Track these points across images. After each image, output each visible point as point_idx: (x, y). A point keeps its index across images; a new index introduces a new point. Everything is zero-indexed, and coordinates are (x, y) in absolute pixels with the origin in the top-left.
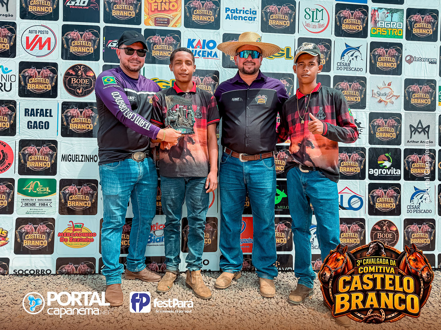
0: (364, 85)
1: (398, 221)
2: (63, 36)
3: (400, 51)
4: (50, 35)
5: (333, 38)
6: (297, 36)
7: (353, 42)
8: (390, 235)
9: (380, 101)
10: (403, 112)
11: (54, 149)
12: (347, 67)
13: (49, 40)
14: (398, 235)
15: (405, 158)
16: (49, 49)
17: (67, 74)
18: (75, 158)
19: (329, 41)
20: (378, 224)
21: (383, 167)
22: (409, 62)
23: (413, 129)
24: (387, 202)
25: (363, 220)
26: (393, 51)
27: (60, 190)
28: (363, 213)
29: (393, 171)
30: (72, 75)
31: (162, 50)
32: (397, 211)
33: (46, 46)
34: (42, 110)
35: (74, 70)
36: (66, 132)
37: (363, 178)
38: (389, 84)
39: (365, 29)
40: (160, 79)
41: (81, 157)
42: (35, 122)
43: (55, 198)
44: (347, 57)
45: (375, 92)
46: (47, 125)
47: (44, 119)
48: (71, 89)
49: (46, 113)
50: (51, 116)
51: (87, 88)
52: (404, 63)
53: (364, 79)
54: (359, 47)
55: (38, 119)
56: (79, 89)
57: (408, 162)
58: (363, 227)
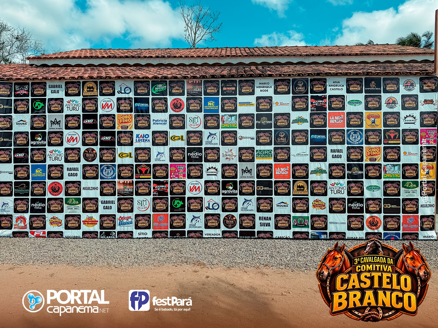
0: (219, 151)
1: (236, 215)
2: (82, 136)
3: (236, 134)
4: (77, 136)
5: (203, 130)
6: (186, 130)
7: (213, 131)
8: (232, 222)
9: (227, 158)
10: (238, 163)
11: (80, 185)
12: (210, 143)
13: (77, 138)
14: (236, 221)
15: (239, 185)
16: (77, 142)
17: (85, 152)
18: (88, 189)
19: (201, 131)
20: (226, 216)
21: (229, 189)
22: (241, 139)
23: (243, 171)
24: (231, 206)
25: (219, 214)
26: (232, 134)
27: (83, 202)
28: (219, 211)
29: (234, 191)
30: (86, 152)
31: (125, 140)
32: (236, 210)
33: (76, 140)
34: (74, 168)
35: (87, 151)
36: (85, 177)
37: (219, 195)
38: (231, 150)
39: (219, 125)
40: (124, 152)
41: (91, 188)
42: (71, 173)
43: (81, 206)
44: (210, 139)
45: (224, 154)
46: (76, 175)
47: (75, 172)
48: (86, 159)
49: (76, 169)
50: (78, 170)
51: (93, 158)
52: (238, 140)
53: (219, 148)
54: (216, 134)
55: (73, 172)
56: (90, 158)
57: (241, 187)
58: (219, 218)
